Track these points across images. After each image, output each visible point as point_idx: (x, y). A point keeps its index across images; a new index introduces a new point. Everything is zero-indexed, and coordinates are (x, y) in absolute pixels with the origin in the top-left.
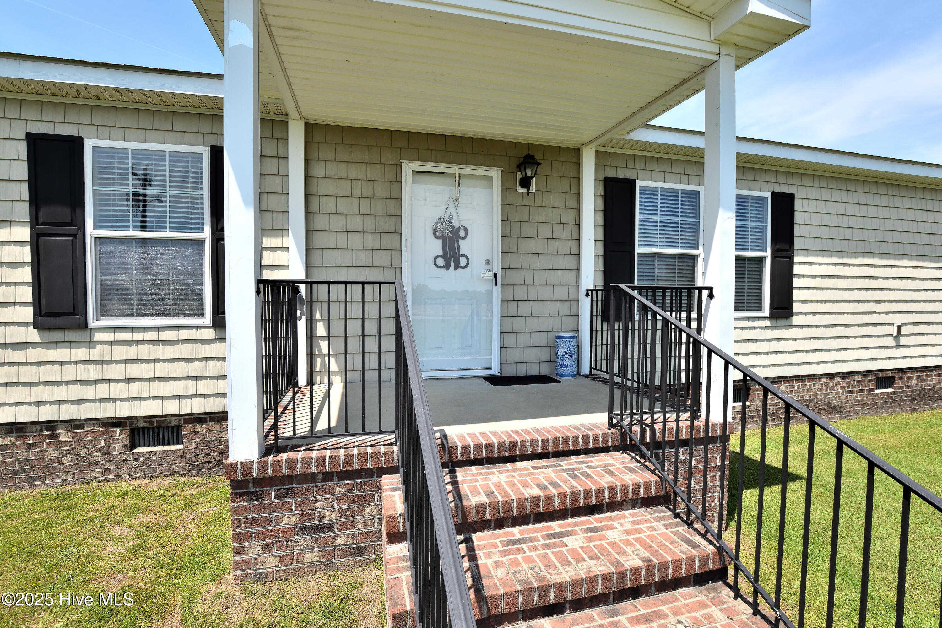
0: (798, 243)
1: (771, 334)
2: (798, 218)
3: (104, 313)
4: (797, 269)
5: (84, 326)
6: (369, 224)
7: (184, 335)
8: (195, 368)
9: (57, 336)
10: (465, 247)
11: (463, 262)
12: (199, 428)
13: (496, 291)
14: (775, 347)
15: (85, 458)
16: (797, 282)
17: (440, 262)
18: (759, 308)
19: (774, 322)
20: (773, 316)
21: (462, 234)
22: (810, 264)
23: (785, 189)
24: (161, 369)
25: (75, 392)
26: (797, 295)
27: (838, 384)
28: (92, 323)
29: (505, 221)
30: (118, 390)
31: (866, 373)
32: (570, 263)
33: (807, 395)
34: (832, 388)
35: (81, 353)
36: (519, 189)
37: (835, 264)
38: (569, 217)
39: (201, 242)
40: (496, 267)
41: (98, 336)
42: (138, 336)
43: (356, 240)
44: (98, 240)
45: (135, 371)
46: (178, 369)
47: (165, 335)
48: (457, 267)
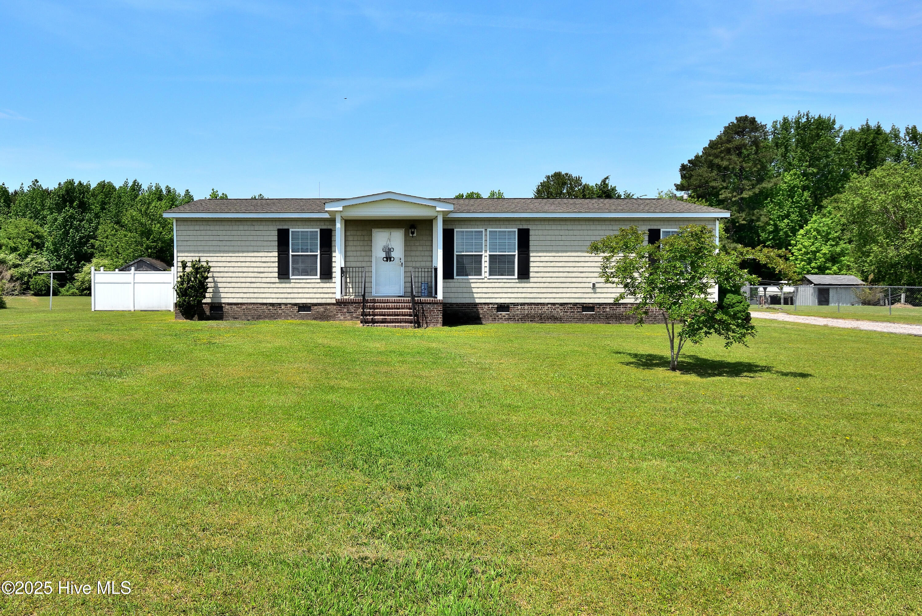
0: (531, 248)
1: (518, 285)
2: (531, 238)
3: (293, 275)
4: (532, 259)
5: (288, 278)
6: (363, 248)
7: (312, 281)
8: (315, 290)
9: (282, 280)
10: (393, 254)
11: (392, 259)
12: (315, 307)
13: (402, 269)
14: (520, 290)
15: (287, 314)
16: (531, 264)
17: (385, 259)
18: (514, 275)
19: (520, 281)
20: (518, 278)
21: (392, 250)
22: (540, 256)
23: (525, 227)
24: (306, 290)
25: (286, 295)
26: (531, 269)
27: (559, 308)
28: (291, 277)
29: (406, 245)
30: (296, 295)
31: (575, 304)
32: (429, 259)
33: (540, 311)
34: (554, 309)
35: (288, 285)
36: (411, 235)
37: (554, 256)
38: (429, 243)
39: (317, 255)
40: (403, 261)
41: (292, 281)
42: (301, 281)
43: (359, 253)
44: (293, 255)
45: (300, 290)
46: (311, 290)
47: (308, 281)
48: (390, 261)
